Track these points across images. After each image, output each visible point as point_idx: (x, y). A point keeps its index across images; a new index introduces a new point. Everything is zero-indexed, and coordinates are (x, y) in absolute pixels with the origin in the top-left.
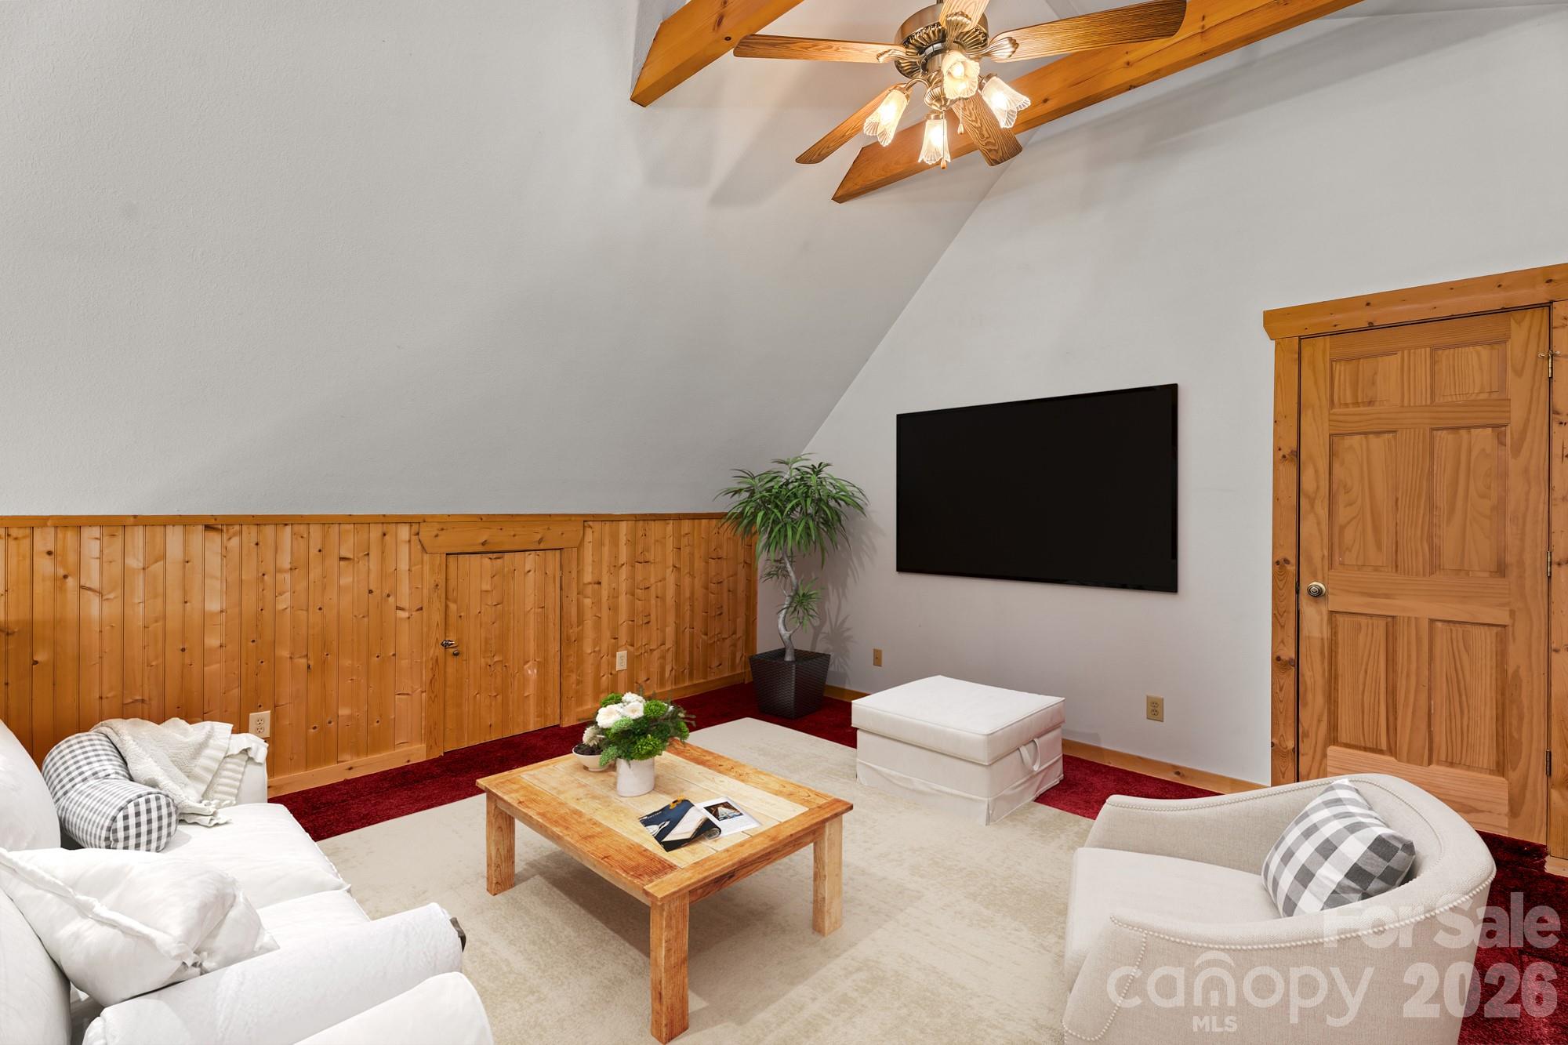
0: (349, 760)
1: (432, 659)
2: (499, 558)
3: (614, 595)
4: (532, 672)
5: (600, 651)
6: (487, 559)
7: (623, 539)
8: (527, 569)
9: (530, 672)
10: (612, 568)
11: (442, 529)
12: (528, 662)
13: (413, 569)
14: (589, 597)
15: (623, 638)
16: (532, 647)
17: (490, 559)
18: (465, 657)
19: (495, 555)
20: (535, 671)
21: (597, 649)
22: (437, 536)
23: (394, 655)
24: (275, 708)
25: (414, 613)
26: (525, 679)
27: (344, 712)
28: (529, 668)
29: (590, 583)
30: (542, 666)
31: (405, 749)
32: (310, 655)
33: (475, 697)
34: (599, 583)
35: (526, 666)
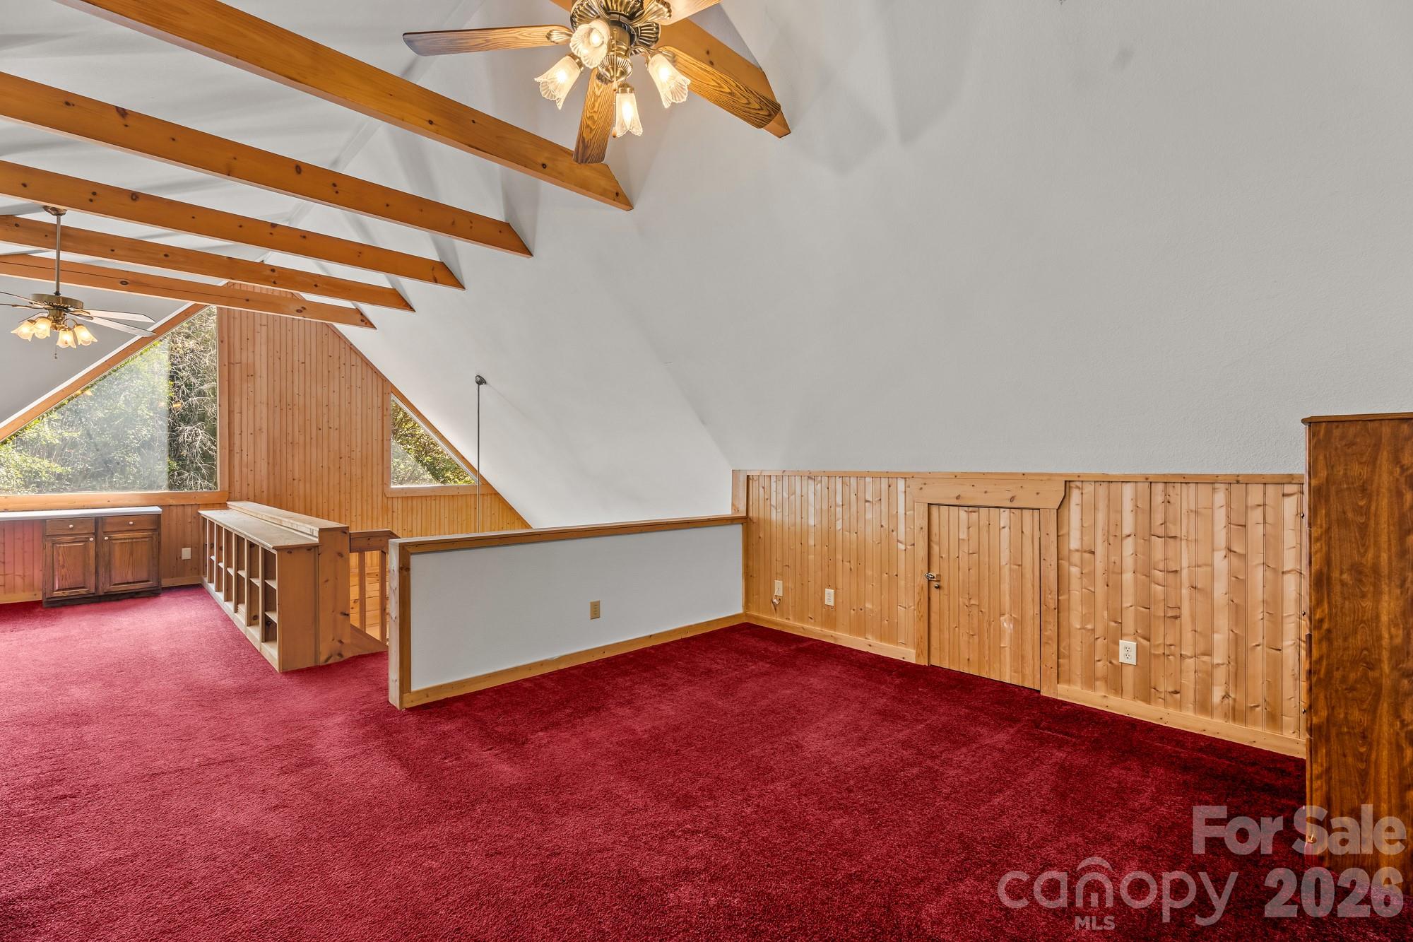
0: (872, 640)
1: (919, 585)
2: (974, 512)
3: (1114, 571)
4: (1007, 625)
5: (1093, 630)
6: (963, 512)
7: (1128, 505)
8: (1002, 525)
9: (1005, 624)
10: (1111, 539)
11: (925, 484)
12: (1004, 614)
13: (907, 513)
14: (1076, 566)
15: (1129, 623)
16: (1006, 600)
17: (966, 511)
18: (946, 592)
19: (971, 509)
20: (1012, 626)
21: (1089, 627)
22: (921, 489)
23: (897, 575)
24: (836, 589)
25: (908, 547)
26: (1000, 629)
27: (869, 605)
28: (1005, 621)
29: (1077, 551)
30: (1019, 623)
31: (902, 648)
32: (852, 562)
33: (954, 629)
34: (1093, 553)
35: (1002, 618)
